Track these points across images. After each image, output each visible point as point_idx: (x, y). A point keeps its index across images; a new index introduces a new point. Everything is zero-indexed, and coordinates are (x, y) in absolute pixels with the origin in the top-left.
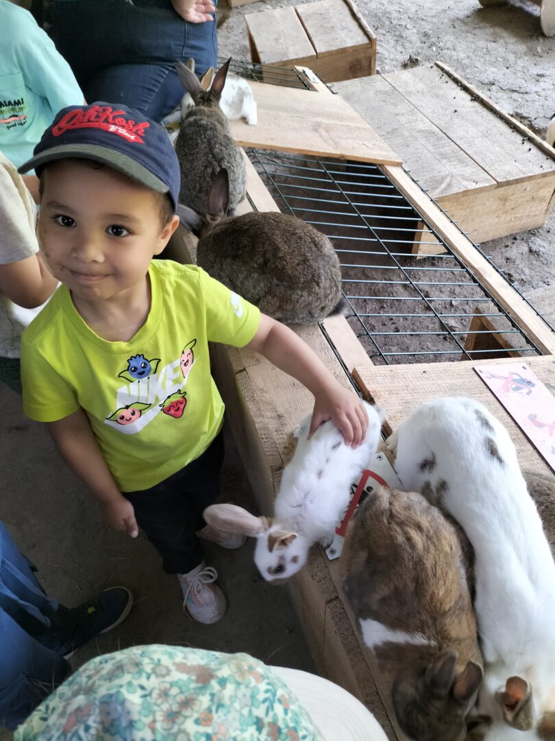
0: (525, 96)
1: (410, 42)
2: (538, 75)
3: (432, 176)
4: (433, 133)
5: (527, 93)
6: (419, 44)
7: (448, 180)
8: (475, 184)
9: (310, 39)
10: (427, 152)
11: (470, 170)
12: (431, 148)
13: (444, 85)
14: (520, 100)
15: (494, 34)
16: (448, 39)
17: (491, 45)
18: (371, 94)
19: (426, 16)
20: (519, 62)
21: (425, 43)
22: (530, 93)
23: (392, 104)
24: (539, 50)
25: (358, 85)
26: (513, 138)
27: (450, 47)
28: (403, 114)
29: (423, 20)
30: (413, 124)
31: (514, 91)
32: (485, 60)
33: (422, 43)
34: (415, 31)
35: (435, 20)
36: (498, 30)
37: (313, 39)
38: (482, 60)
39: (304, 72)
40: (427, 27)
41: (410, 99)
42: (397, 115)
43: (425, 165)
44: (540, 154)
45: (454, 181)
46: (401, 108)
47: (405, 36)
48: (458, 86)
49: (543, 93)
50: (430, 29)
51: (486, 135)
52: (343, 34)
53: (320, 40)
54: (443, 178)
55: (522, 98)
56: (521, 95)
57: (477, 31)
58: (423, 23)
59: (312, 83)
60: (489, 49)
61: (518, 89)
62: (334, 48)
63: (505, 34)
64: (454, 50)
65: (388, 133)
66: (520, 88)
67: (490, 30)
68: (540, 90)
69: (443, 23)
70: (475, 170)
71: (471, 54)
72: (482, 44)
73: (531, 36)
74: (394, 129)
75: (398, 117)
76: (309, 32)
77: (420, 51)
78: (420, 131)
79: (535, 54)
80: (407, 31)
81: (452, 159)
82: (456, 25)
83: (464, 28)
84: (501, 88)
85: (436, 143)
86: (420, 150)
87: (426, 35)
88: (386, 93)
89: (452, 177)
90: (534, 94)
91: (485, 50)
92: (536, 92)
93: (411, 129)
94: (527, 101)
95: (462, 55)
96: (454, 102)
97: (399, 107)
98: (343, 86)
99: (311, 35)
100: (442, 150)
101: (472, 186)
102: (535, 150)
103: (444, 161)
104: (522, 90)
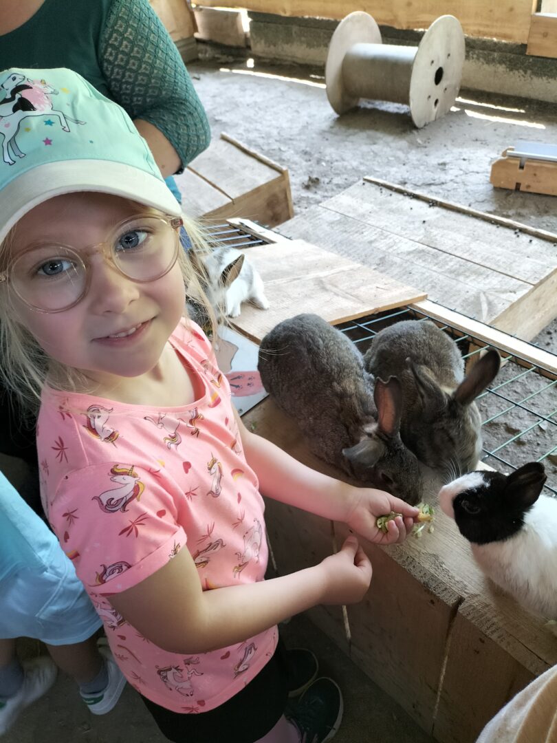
0: (444, 186)
1: (296, 164)
2: (439, 164)
3: (463, 298)
4: (423, 251)
5: (443, 183)
6: (304, 163)
7: (483, 298)
8: (513, 294)
9: (214, 186)
10: (434, 273)
11: (495, 281)
12: (435, 268)
13: (389, 198)
14: (441, 191)
15: (369, 137)
16: (330, 152)
17: (375, 148)
18: (326, 227)
19: (291, 135)
20: (410, 156)
21: (310, 160)
22: (446, 183)
23: (356, 232)
24: (419, 141)
25: (304, 221)
26: (503, 234)
27: (338, 158)
28: (375, 240)
29: (291, 139)
30: (395, 248)
31: (430, 185)
32: (378, 162)
33: (306, 161)
34: (292, 152)
35: (303, 137)
36: (371, 133)
37: (217, 185)
38: (376, 163)
39: (242, 224)
40: (303, 146)
41: (369, 222)
42: (371, 242)
43: (446, 289)
44: (543, 242)
45: (491, 298)
46: (369, 235)
47: (286, 159)
48: (405, 195)
49: (458, 180)
50: (306, 147)
51: (476, 238)
52: (247, 174)
53: (227, 185)
54: (477, 298)
55: (442, 189)
56: (439, 186)
57: (351, 138)
58: (295, 143)
59: (261, 234)
60: (376, 151)
61: (433, 182)
62: (248, 190)
63: (379, 135)
64: (343, 160)
65: (378, 265)
66: (434, 180)
67: (363, 135)
68: (453, 178)
69: (313, 138)
70: (500, 279)
71: (362, 161)
72: (365, 148)
73: (404, 131)
74: (381, 259)
75: (373, 245)
76: (209, 179)
77: (311, 169)
78: (409, 253)
79: (418, 146)
80: (286, 154)
81: (467, 274)
82: (327, 137)
83: (336, 138)
84: (415, 185)
85: (436, 261)
86: (427, 274)
87: (306, 153)
88: (339, 222)
89: (484, 293)
90: (451, 183)
91: (372, 154)
92: (452, 180)
93: (398, 254)
94: (449, 191)
95: (355, 164)
96: (413, 212)
97: (365, 234)
98: (290, 228)
99: (213, 182)
100: (447, 267)
101: (514, 298)
102: (535, 241)
103: (461, 278)
104: (437, 182)
